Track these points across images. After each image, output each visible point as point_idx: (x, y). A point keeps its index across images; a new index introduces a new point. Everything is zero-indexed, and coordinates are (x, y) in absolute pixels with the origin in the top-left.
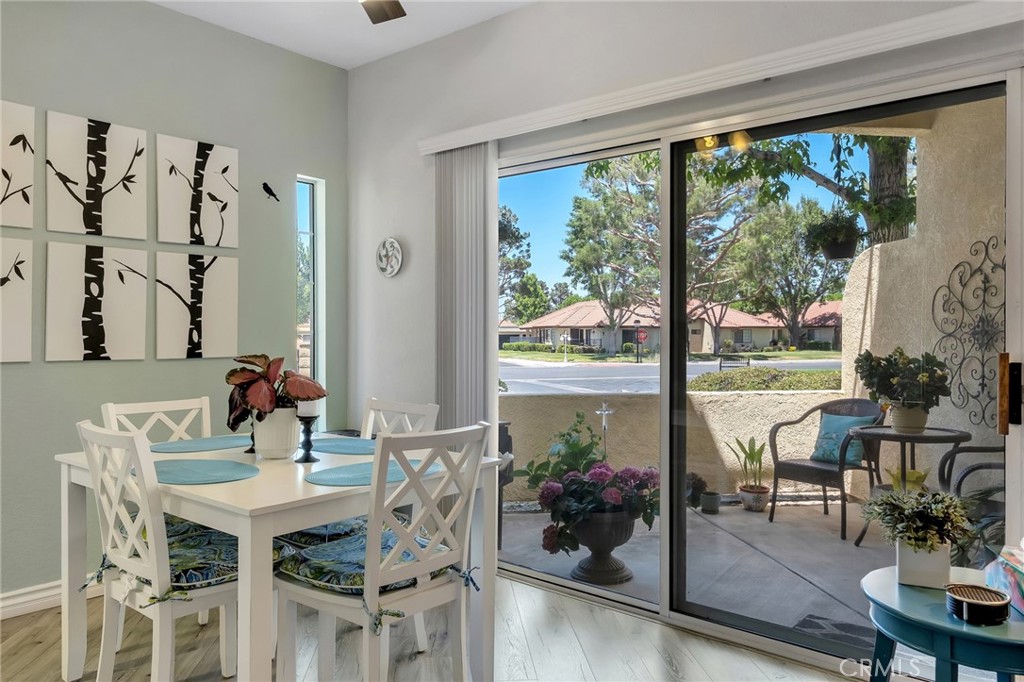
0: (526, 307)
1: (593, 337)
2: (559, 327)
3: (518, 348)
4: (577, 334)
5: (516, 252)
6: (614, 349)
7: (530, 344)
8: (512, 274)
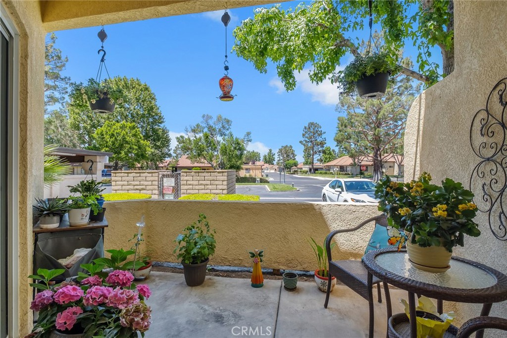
0: (326, 158)
1: (348, 169)
2: (335, 165)
3: (321, 173)
4: (342, 168)
5: (321, 139)
6: (355, 173)
7: (325, 172)
8: (319, 147)
